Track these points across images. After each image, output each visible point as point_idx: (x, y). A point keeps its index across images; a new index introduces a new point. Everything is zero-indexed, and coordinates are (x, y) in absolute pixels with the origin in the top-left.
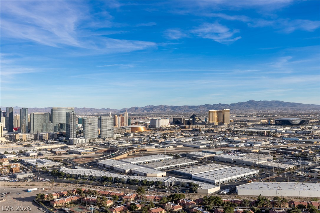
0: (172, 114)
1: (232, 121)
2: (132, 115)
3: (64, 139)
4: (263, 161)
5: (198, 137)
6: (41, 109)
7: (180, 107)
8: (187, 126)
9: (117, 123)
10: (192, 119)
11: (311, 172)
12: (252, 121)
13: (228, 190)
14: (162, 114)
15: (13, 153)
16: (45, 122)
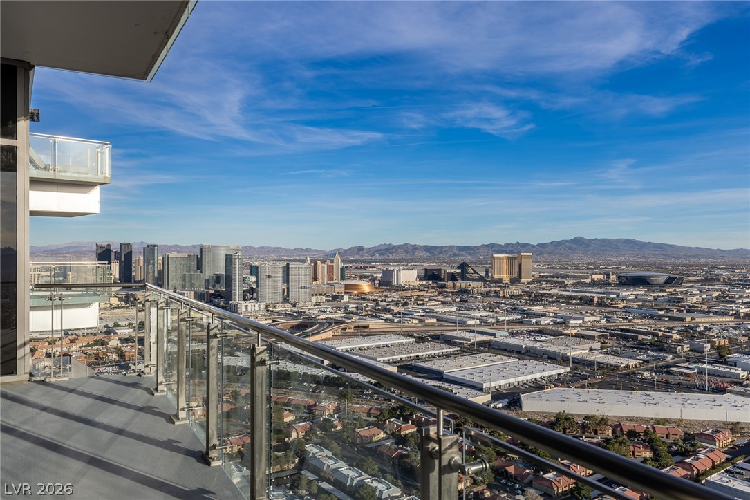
0: (427, 260)
1: (537, 275)
2: (351, 262)
3: (222, 303)
4: (581, 351)
5: (467, 305)
6: (186, 247)
7: (442, 247)
8: (450, 283)
9: (320, 275)
10: (459, 271)
11: (668, 373)
12: (574, 277)
13: (506, 402)
14: (408, 261)
15: (129, 325)
16: (189, 272)
